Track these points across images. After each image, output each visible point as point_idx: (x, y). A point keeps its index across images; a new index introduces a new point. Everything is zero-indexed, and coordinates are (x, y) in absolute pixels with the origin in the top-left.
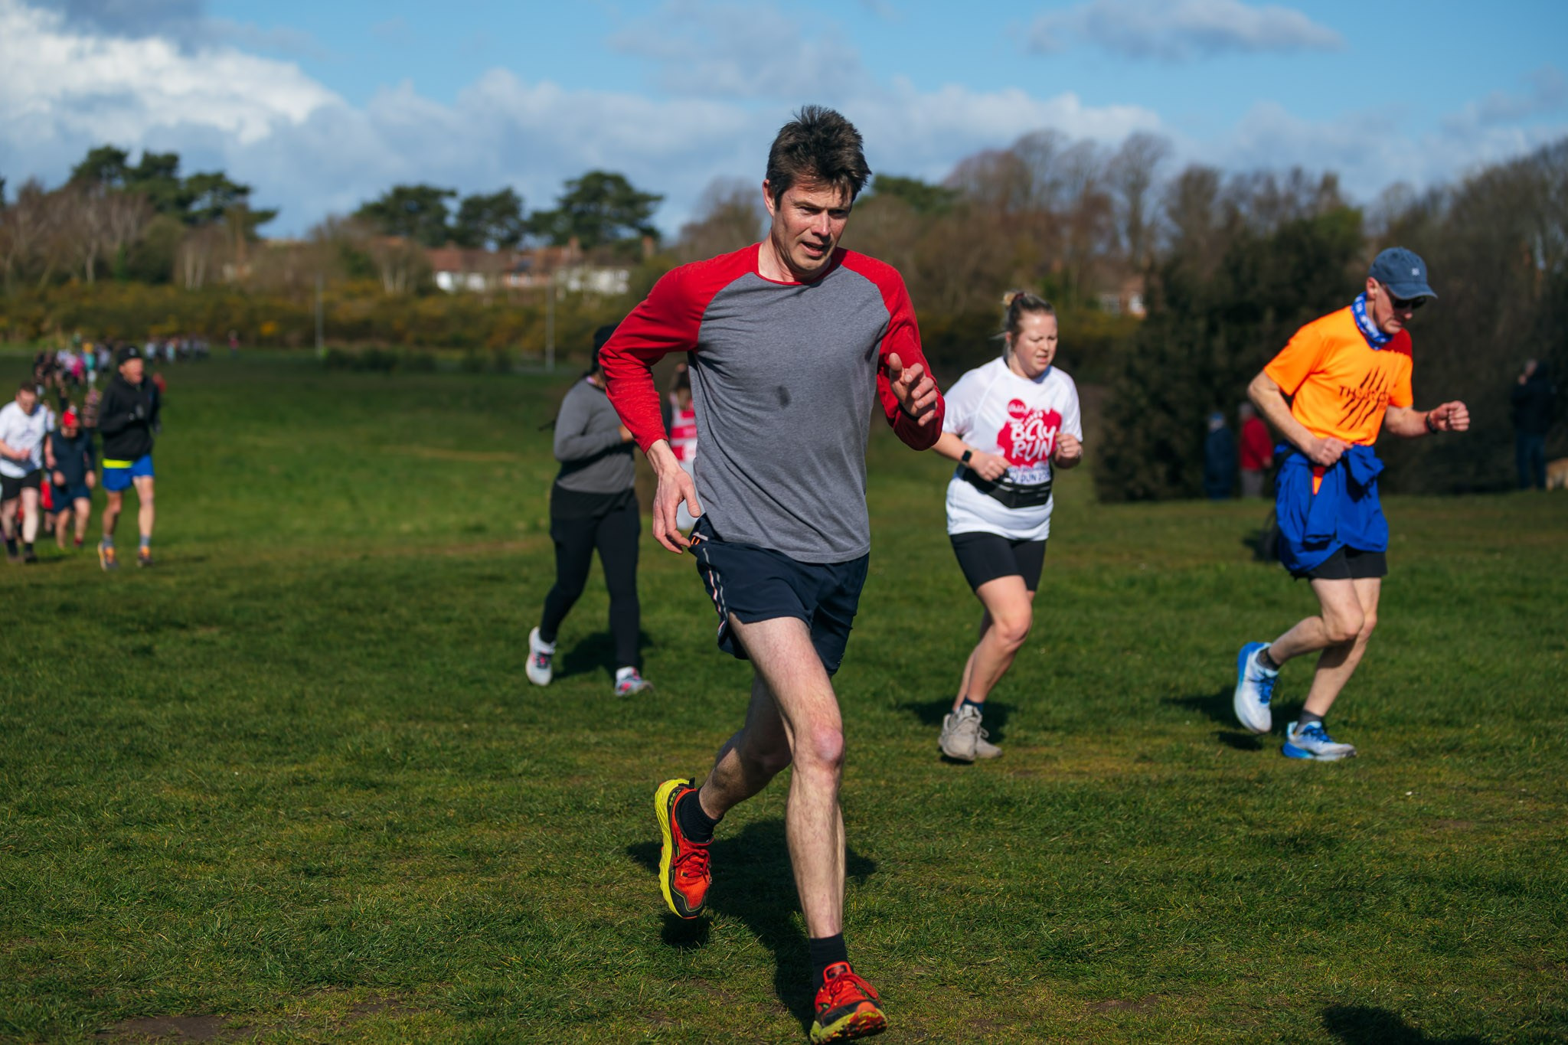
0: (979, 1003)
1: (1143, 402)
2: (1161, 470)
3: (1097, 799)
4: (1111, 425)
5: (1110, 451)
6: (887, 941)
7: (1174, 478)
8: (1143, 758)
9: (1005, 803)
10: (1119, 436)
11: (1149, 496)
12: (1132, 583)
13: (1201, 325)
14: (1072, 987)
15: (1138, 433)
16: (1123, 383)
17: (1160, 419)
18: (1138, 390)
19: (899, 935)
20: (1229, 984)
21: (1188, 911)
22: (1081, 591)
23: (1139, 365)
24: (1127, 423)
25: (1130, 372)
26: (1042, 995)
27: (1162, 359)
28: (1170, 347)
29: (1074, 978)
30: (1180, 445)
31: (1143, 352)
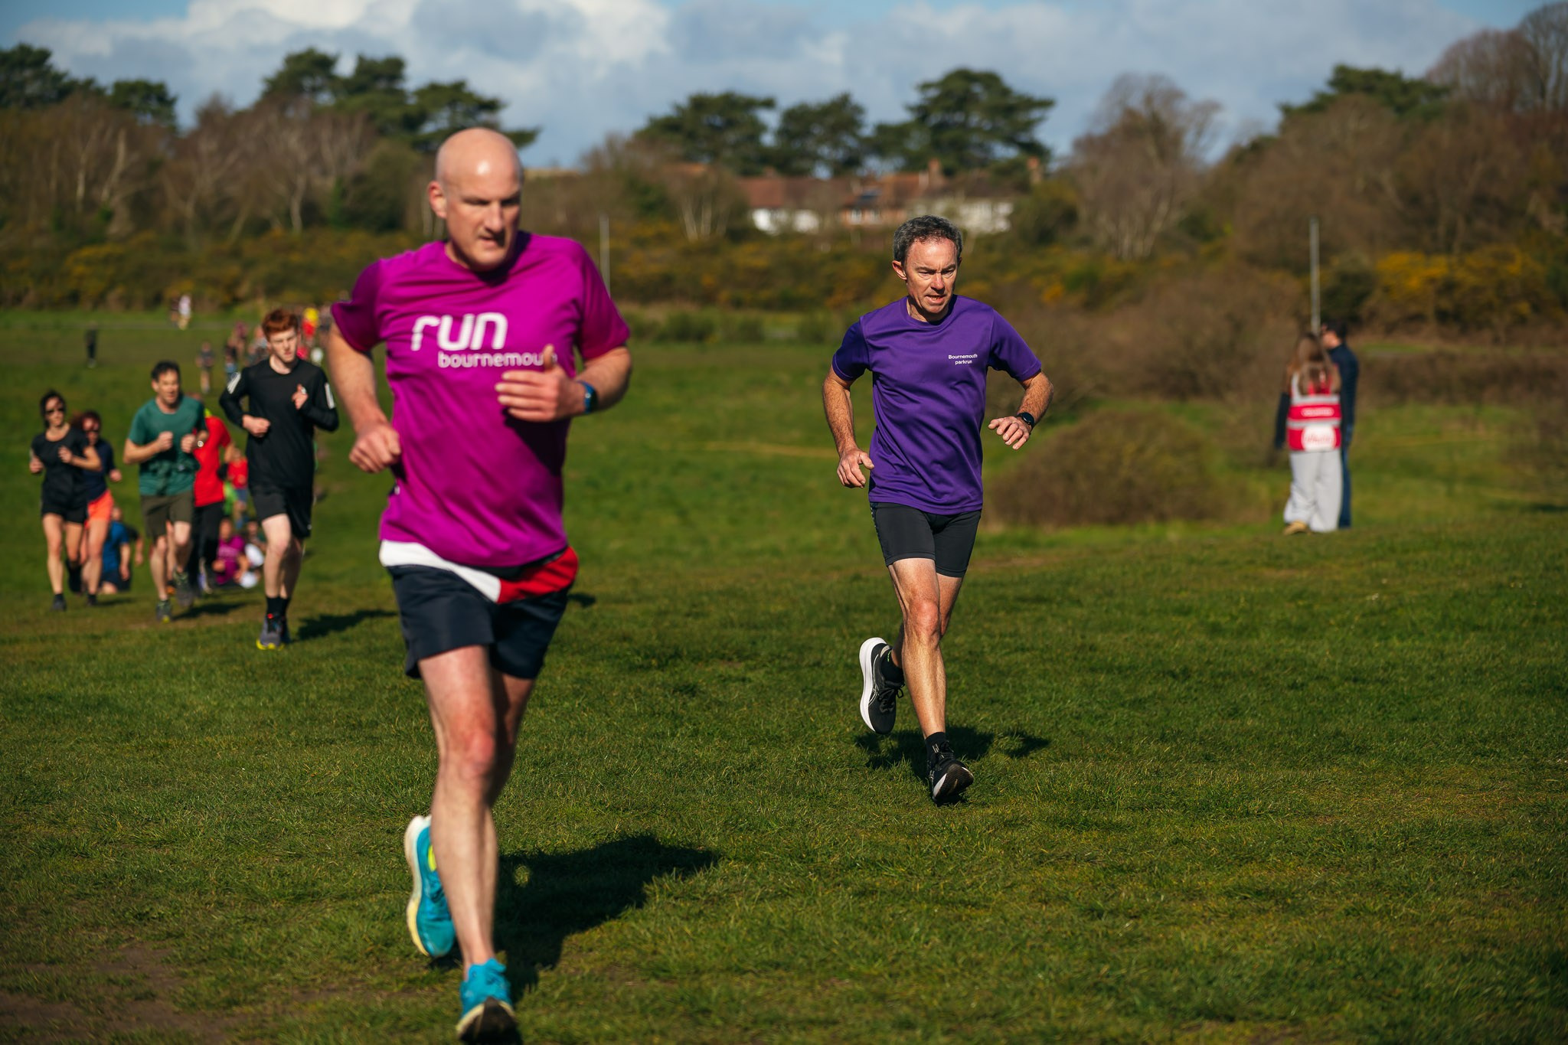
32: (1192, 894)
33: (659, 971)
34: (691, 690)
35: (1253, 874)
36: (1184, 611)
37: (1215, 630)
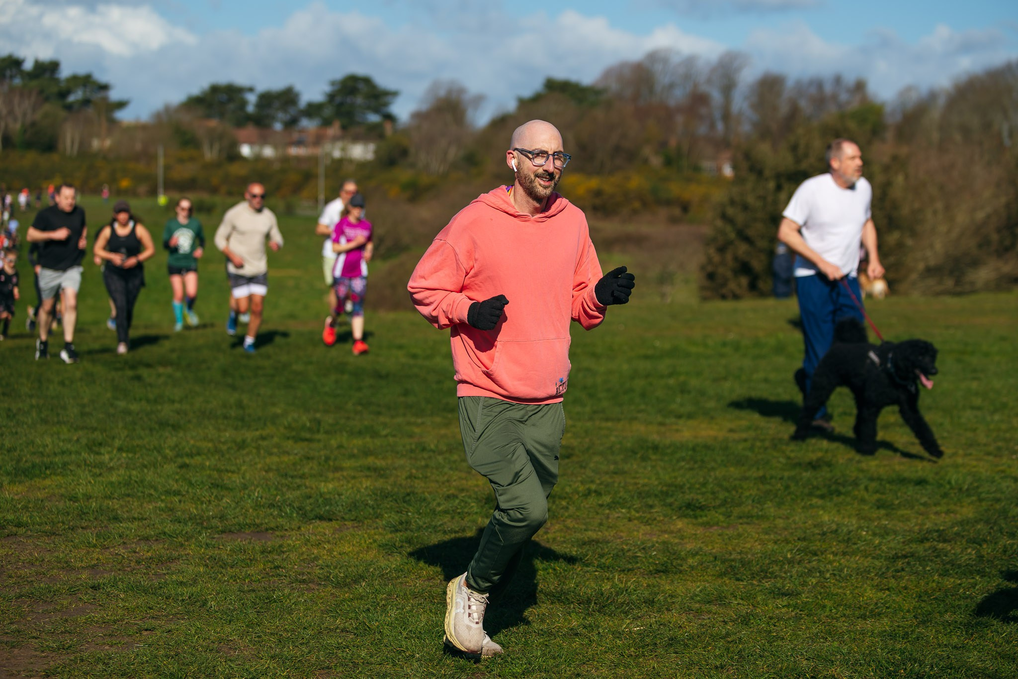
0: (648, 527)
1: (732, 235)
2: (744, 281)
3: (707, 447)
4: (712, 251)
5: (710, 269)
6: (600, 502)
7: (753, 286)
8: (731, 431)
9: (655, 448)
10: (717, 258)
11: (736, 297)
12: (724, 344)
13: (771, 185)
14: (694, 521)
15: (729, 256)
16: (719, 223)
17: (742, 248)
18: (729, 229)
19: (607, 499)
20: (774, 520)
21: (754, 492)
22: (694, 349)
23: (730, 211)
24: (722, 250)
25: (724, 217)
26: (680, 524)
27: (745, 207)
28: (751, 200)
29: (696, 517)
30: (757, 264)
31: (732, 202)
32: (337, 469)
33: (74, 499)
34: (138, 378)
35: (370, 460)
36: (400, 347)
37: (414, 356)
